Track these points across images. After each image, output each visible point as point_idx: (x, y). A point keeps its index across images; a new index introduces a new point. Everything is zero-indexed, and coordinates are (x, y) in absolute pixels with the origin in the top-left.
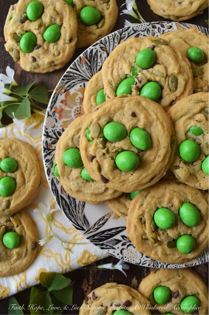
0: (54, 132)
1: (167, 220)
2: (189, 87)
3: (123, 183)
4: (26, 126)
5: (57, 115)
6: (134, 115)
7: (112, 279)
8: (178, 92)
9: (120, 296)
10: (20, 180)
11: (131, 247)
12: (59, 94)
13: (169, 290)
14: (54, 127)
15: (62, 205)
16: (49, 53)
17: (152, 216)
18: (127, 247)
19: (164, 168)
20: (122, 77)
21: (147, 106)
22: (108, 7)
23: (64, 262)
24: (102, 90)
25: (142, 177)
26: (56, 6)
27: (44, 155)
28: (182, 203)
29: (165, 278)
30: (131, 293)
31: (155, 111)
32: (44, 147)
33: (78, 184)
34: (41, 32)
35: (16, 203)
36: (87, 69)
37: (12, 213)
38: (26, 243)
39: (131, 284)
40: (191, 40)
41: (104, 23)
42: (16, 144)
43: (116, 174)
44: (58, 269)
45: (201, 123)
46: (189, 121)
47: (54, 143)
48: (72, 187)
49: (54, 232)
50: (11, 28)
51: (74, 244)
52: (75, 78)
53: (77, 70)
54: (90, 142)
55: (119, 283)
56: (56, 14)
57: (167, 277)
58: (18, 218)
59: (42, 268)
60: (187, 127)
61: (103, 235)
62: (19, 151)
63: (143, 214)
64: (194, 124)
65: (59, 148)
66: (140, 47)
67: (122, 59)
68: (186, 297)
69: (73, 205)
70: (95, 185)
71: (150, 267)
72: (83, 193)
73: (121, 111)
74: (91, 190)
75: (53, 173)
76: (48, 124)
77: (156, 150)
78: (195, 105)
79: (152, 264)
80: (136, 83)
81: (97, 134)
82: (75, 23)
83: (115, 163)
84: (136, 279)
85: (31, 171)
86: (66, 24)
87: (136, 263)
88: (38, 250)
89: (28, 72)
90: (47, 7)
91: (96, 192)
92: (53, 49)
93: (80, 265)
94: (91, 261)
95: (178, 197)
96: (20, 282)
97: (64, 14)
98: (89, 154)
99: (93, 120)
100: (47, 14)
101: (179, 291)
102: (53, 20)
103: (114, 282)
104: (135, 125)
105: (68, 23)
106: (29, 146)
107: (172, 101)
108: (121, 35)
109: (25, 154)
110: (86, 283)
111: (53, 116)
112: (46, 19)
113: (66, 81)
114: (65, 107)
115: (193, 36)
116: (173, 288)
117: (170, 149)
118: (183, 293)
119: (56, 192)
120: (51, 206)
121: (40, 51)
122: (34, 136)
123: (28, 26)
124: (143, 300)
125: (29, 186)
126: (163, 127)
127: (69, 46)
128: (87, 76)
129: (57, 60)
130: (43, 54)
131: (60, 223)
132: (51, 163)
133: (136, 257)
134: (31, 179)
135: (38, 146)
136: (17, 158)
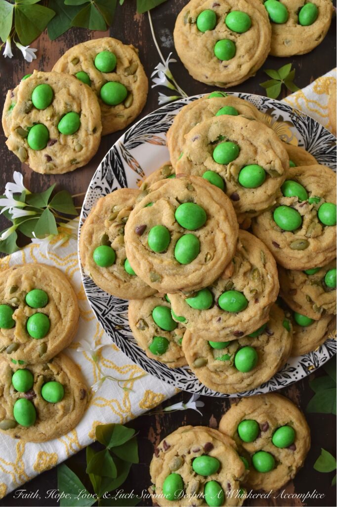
4: (50, 245)
7: (185, 422)
9: (198, 440)
10: (54, 315)
13: (256, 423)
16: (68, 149)
22: (135, 79)
23: (123, 409)
26: (70, 88)
29: (249, 409)
30: (211, 434)
34: (55, 124)
35: (54, 344)
37: (50, 358)
38: (72, 392)
39: (209, 424)
41: (133, 100)
42: (41, 271)
44: (117, 419)
49: (105, 373)
50: (13, 120)
55: (194, 425)
56: (71, 100)
57: (251, 407)
58: (57, 363)
59: (96, 421)
62: (46, 279)
68: (277, 429)
82: (98, 108)
84: (214, 417)
85: (67, 302)
86: (86, 111)
88: (87, 400)
89: (41, 174)
90: (59, 91)
92: (73, 143)
93: (143, 410)
94: (157, 402)
96: (71, 444)
97: (82, 98)
100: (60, 101)
101: (269, 422)
102: (68, 107)
103: (187, 425)
105: (89, 110)
106: (58, 271)
109: (55, 282)
110: (153, 432)
112: (59, 105)
116: (260, 420)
118: (273, 425)
120: (96, 342)
121: (56, 147)
122: (61, 257)
123: (36, 116)
124: (226, 440)
125: (67, 321)
127: (93, 138)
129: (80, 157)
131: (111, 362)
134: (68, 312)
135: (69, 269)
136: (46, 288)
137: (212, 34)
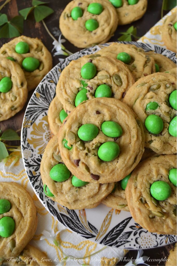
0: (34, 161)
1: (164, 189)
2: (131, 79)
3: (113, 172)
4: (6, 167)
5: (31, 145)
6: (98, 113)
8: (124, 85)
10: (17, 215)
11: (143, 234)
12: (27, 128)
14: (32, 156)
15: (65, 221)
16: (7, 101)
17: (149, 193)
18: (140, 235)
19: (141, 146)
20: (75, 91)
21: (105, 102)
22: (43, 54)
24: (63, 110)
25: (127, 160)
26: (2, 64)
27: (32, 184)
28: (168, 171)
31: (114, 103)
32: (29, 177)
33: (73, 194)
35: (20, 238)
36: (43, 101)
37: (20, 251)
40: (115, 50)
41: (44, 66)
42: (2, 186)
43: (104, 167)
45: (154, 98)
46: (143, 101)
47: (37, 170)
48: (68, 199)
49: (66, 254)
51: (90, 256)
52: (36, 111)
53: (36, 104)
54: (70, 150)
56: (3, 69)
58: (27, 254)
60: (144, 106)
61: (113, 234)
62: (7, 191)
63: (141, 195)
64: (148, 101)
65: (44, 171)
66: (81, 65)
67: (70, 79)
69: (75, 218)
70: (88, 188)
71: (168, 244)
72: (81, 201)
73: (86, 114)
74: (86, 194)
75: (46, 196)
76: (26, 155)
77: (128, 133)
78: (143, 88)
79: (169, 240)
80: (89, 91)
81: (73, 139)
82: (22, 72)
83: (99, 158)
85: (25, 203)
86: (14, 74)
87: (154, 246)
91: (92, 194)
92: (10, 96)
95: (163, 167)
97: (10, 67)
98: (73, 161)
99: (66, 131)
102: (2, 74)
104: (102, 120)
105: (16, 73)
107: (122, 93)
108: (61, 67)
109: (14, 191)
111: (28, 148)
113: (30, 115)
114: (36, 137)
115: (115, 47)
117: (138, 128)
119: (55, 212)
120: (54, 230)
122: (16, 174)
125: (28, 218)
126: (126, 112)
127: (22, 90)
128: (45, 106)
129: (16, 104)
130: (2, 103)
131: (69, 243)
132: (40, 188)
133: (152, 240)
134: (27, 211)
135: (23, 181)
136: (7, 197)
137: (82, 19)
